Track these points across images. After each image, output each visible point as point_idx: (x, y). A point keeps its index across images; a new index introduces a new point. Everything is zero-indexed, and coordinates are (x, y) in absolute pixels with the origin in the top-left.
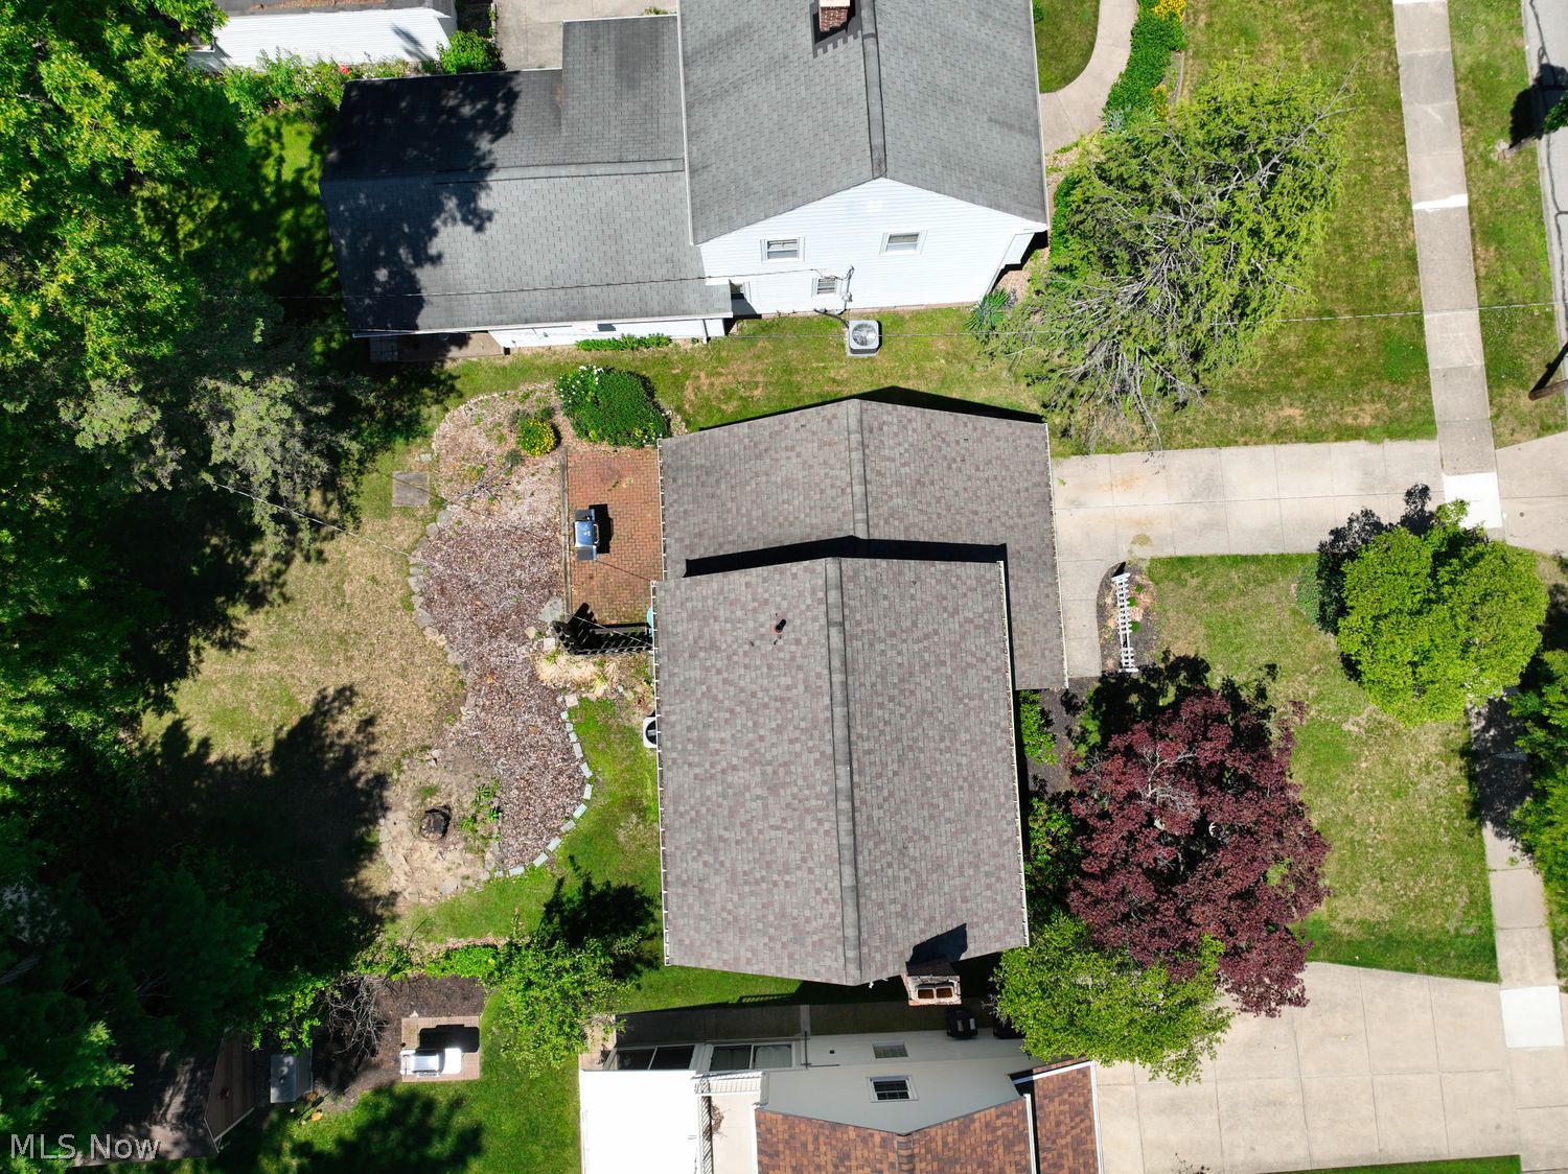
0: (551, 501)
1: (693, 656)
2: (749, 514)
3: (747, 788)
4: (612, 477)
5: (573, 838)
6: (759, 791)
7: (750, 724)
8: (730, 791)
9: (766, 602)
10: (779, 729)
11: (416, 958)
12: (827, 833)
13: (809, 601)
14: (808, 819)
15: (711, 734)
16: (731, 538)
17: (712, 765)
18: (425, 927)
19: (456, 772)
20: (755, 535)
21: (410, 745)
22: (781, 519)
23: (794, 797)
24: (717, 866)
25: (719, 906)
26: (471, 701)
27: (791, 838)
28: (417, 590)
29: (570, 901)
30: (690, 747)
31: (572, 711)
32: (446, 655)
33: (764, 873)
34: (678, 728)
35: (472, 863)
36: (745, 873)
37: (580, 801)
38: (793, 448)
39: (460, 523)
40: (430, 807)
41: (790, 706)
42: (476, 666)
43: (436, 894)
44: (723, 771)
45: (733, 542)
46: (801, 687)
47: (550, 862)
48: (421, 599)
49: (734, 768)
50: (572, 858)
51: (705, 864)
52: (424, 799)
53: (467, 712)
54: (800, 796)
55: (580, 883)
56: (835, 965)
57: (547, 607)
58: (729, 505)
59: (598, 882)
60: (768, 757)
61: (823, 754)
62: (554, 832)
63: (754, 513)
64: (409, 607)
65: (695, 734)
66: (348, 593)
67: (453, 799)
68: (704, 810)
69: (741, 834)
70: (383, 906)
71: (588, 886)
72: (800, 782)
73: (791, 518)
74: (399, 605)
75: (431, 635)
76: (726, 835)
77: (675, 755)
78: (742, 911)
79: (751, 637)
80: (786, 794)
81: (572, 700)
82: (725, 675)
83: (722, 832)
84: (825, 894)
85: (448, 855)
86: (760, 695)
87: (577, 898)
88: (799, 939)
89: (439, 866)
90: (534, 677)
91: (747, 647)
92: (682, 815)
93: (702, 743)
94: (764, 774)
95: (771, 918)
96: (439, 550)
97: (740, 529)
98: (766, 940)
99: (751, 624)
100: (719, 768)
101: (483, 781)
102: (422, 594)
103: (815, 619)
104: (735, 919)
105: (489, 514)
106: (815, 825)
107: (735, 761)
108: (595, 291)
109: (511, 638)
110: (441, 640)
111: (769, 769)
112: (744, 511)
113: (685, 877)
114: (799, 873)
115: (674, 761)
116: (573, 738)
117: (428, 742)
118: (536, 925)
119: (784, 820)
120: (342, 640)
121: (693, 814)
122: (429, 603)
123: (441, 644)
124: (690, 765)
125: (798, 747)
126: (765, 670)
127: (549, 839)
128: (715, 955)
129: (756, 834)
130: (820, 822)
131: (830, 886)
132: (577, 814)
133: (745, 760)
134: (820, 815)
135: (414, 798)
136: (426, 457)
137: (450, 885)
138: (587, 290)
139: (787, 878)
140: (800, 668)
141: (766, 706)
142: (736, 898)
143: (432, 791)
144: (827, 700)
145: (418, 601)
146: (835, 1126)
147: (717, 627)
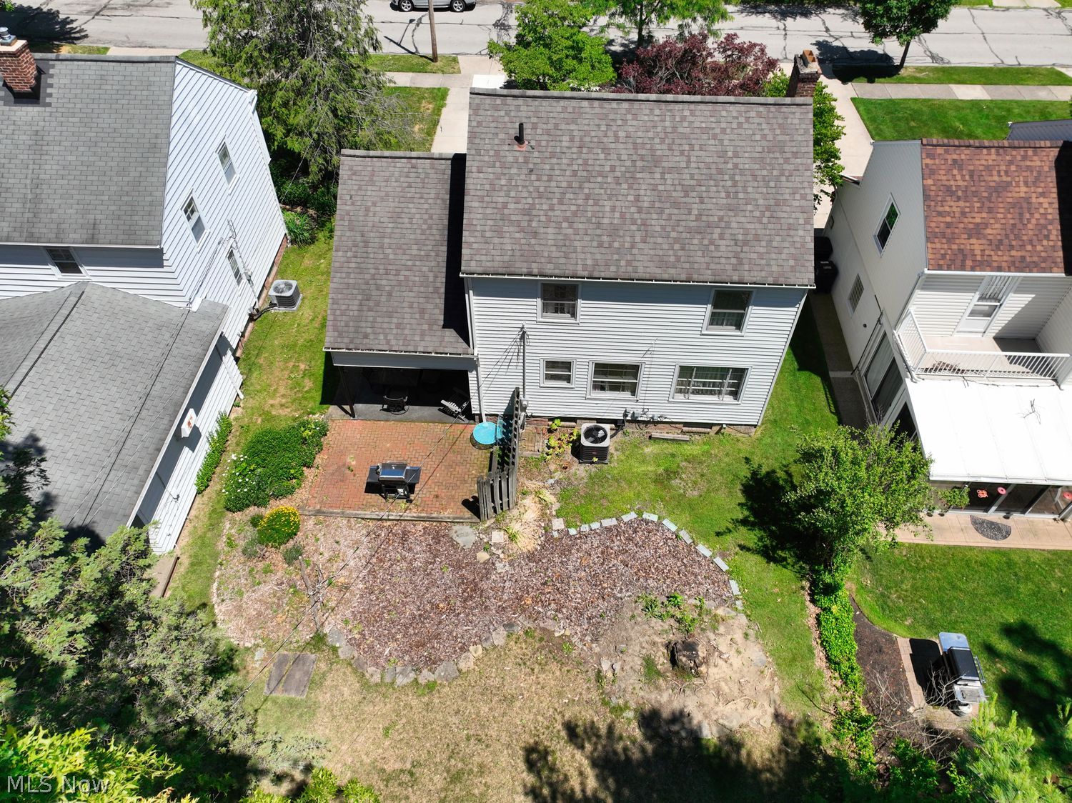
0: (350, 527)
1: (535, 234)
2: (413, 258)
3: (654, 188)
4: (341, 473)
5: (698, 533)
6: (658, 176)
7: (599, 179)
8: (657, 205)
9: (497, 153)
10: (606, 151)
11: (844, 706)
12: (692, 114)
13: (502, 113)
14: (681, 130)
15: (606, 221)
16: (431, 279)
17: (634, 222)
18: (809, 692)
19: (628, 640)
20: (433, 254)
21: (594, 695)
22: (425, 227)
23: (662, 141)
24: (723, 225)
25: (758, 226)
26: (549, 624)
27: (697, 148)
28: (412, 675)
29: (761, 539)
30: (616, 245)
31: (568, 525)
32: (495, 647)
33: (727, 177)
34: (598, 256)
35: (729, 630)
36: (728, 197)
37: (659, 524)
38: (367, 210)
39: (346, 622)
40: (668, 665)
41: (588, 139)
42: (510, 614)
43: (767, 673)
44: (640, 210)
45: (436, 277)
46: (573, 127)
47: (723, 556)
48: (425, 672)
49: (637, 199)
50: (718, 534)
51: (722, 237)
52: (659, 674)
53: (560, 629)
54: (662, 135)
55: (743, 529)
56: (798, 115)
57: (460, 541)
58: (402, 278)
59: (741, 514)
60: (628, 163)
61: (628, 111)
62: (692, 550)
63: (414, 252)
64: (431, 687)
65: (605, 238)
66: (398, 766)
67: (657, 639)
68: (673, 235)
69: (693, 198)
70: (794, 736)
71: (744, 522)
72: (650, 135)
73: (426, 217)
74: (425, 699)
75: (467, 663)
76: (695, 212)
77: (623, 263)
78: (761, 202)
79: (525, 171)
80: (661, 150)
81: (558, 524)
82: (555, 201)
83: (693, 218)
84: (742, 120)
85: (723, 648)
86: (576, 167)
87: (758, 533)
88: (781, 148)
89: (736, 661)
90: (531, 557)
91: (533, 177)
92: (678, 259)
93: (614, 231)
94: (643, 169)
95: (765, 172)
96: (371, 647)
97: (425, 269)
98: (783, 179)
99: (514, 171)
100: (636, 216)
101: (639, 611)
102: (418, 670)
103: (518, 109)
104: (768, 208)
105: (346, 587)
106: (686, 124)
107: (631, 198)
108: (158, 386)
109: (486, 576)
110: (476, 651)
111: (639, 163)
112: (410, 263)
113: (734, 261)
114: (726, 143)
115: (629, 263)
116: (595, 525)
117: (592, 675)
118: (788, 573)
119: (682, 153)
120: (456, 778)
121: (677, 247)
122: (432, 663)
123: (480, 651)
124: (632, 247)
125: (621, 134)
126: (554, 161)
127: (698, 555)
128: (801, 233)
129: (693, 182)
130: (683, 119)
131: (735, 114)
132: (673, 528)
133: (630, 188)
134: (678, 119)
135: (658, 688)
136: (259, 654)
137: (755, 652)
138: (153, 393)
139: (730, 154)
140: (556, 125)
141: (586, 162)
142: (749, 207)
143: (649, 663)
144: (585, 103)
145: (426, 676)
146: (926, 197)
147: (512, 206)
